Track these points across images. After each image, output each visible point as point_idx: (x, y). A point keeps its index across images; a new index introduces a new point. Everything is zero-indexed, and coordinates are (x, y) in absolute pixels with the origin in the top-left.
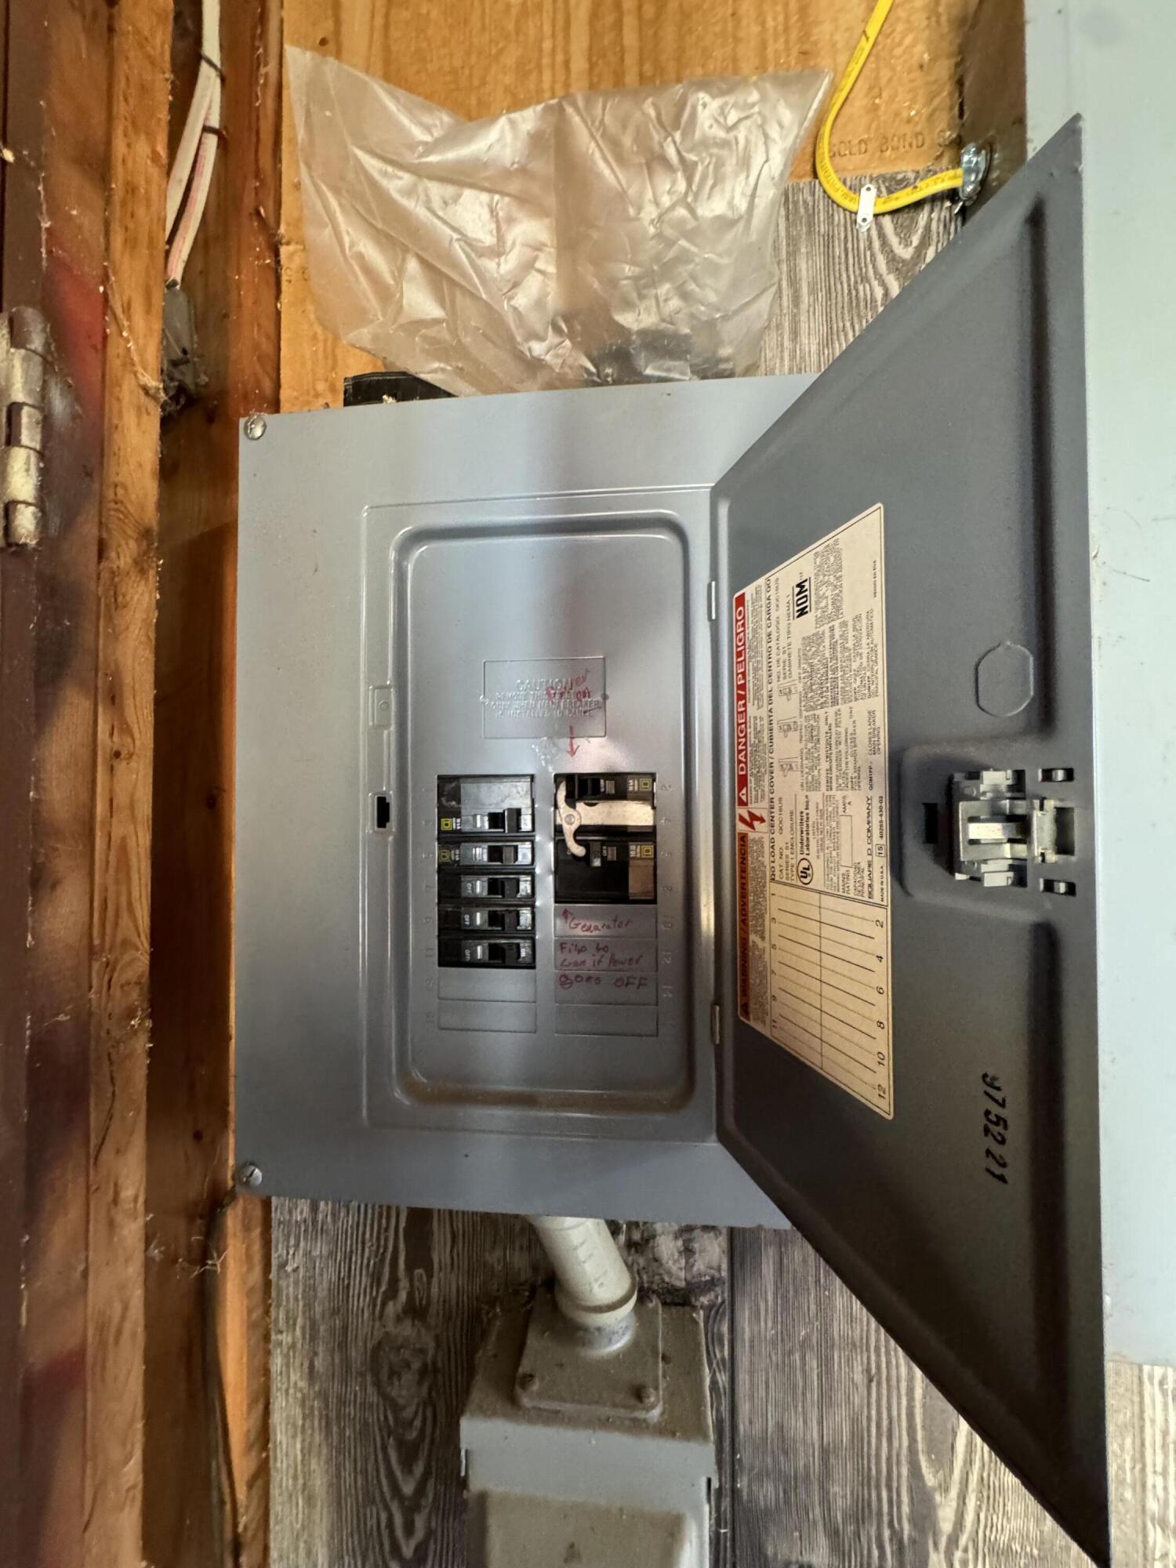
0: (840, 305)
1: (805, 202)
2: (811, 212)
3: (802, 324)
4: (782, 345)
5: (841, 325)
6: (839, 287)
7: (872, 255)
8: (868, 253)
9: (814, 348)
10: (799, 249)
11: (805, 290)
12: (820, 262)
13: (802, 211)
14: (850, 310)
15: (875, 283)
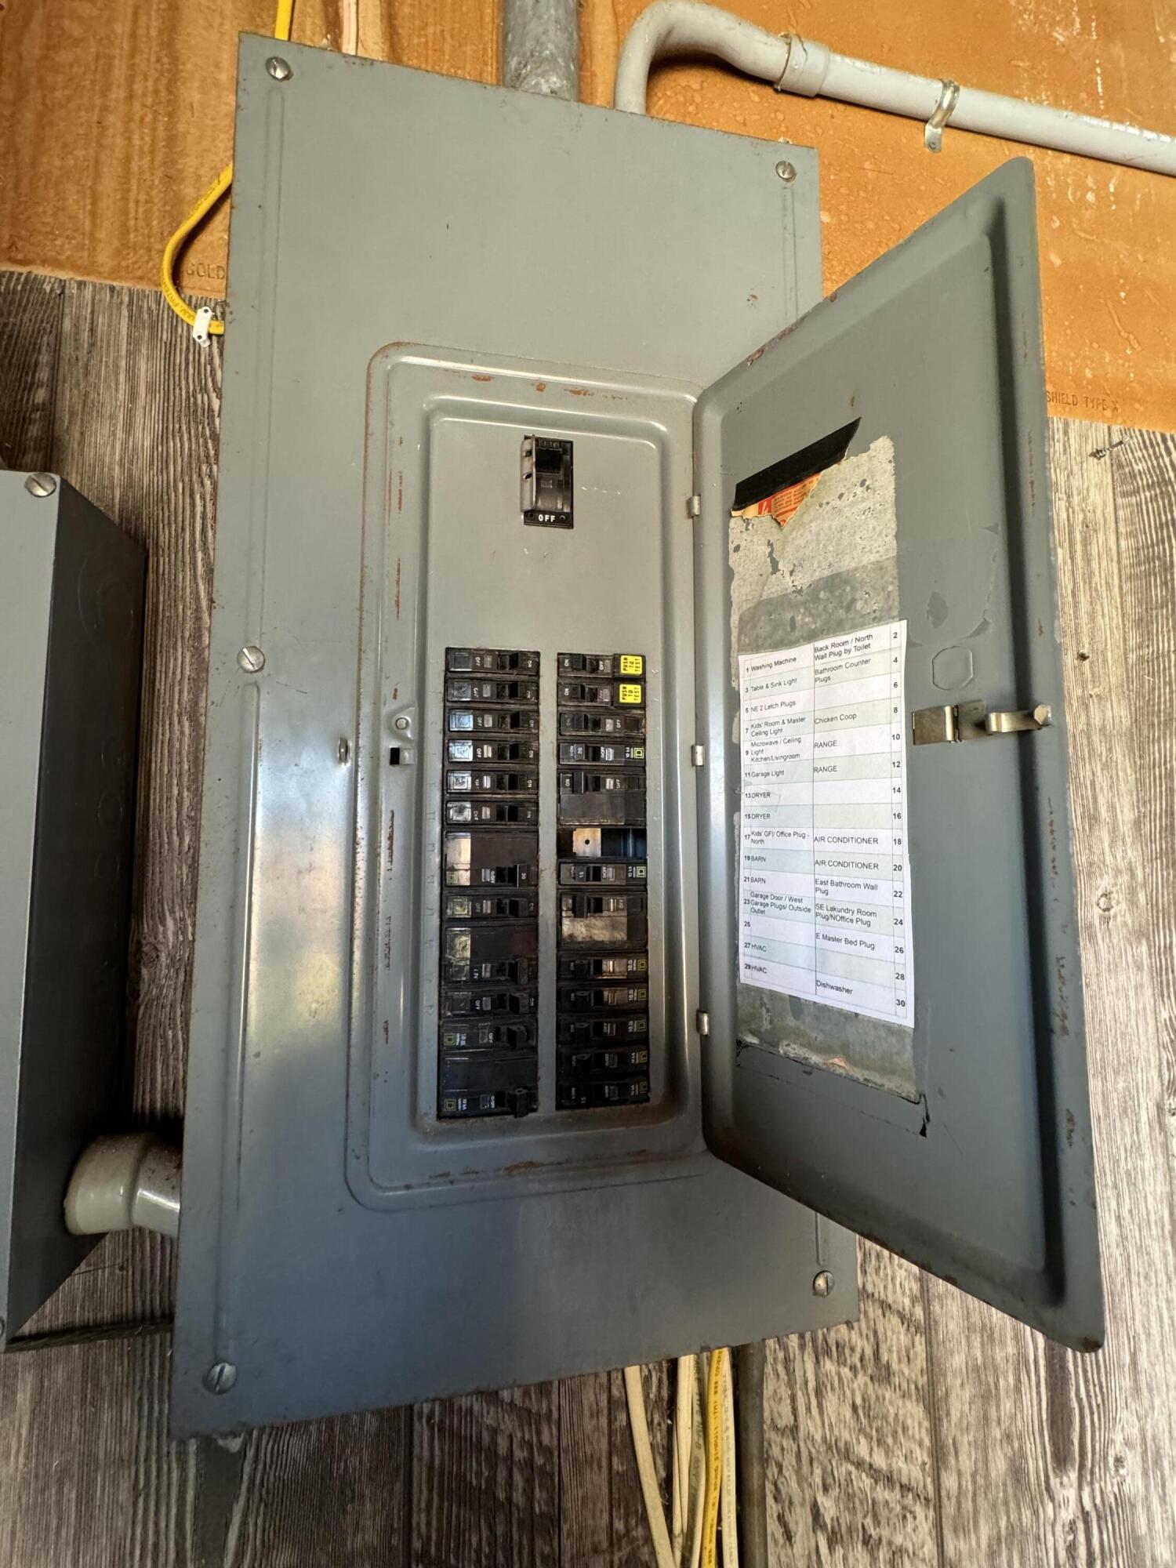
0: (177, 409)
1: (149, 308)
2: (155, 318)
3: (138, 420)
4: (114, 435)
5: (177, 426)
6: (177, 391)
7: (213, 370)
8: (208, 367)
9: (147, 443)
10: (140, 351)
11: (142, 389)
12: (160, 365)
13: (146, 316)
14: (188, 415)
15: (213, 395)
